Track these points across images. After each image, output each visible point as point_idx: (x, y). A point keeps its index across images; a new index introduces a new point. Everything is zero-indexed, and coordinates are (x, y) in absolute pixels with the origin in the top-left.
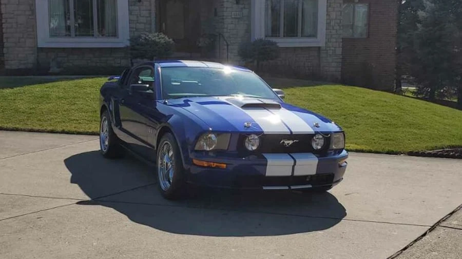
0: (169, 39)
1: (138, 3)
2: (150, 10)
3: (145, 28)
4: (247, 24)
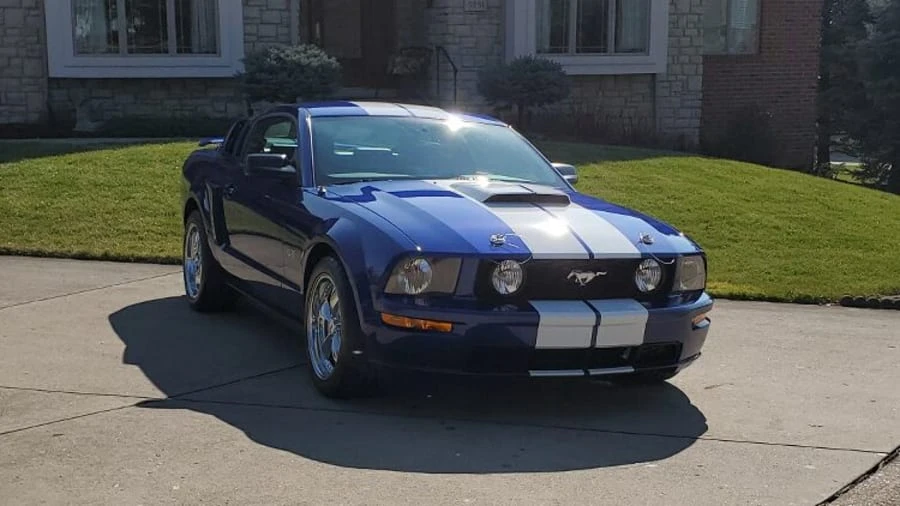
0: (329, 58)
3: (277, 35)
4: (498, 25)
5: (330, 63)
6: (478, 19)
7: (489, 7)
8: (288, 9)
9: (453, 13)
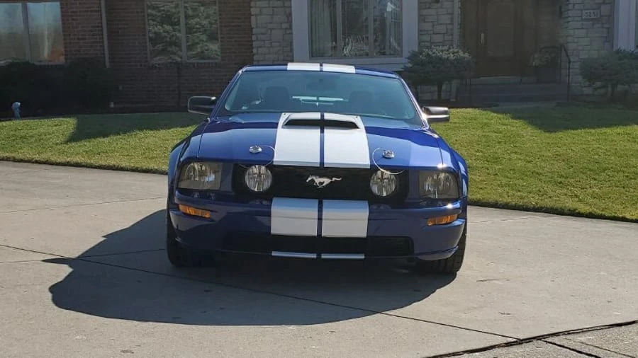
0: (464, 53)
1: (436, 5)
2: (452, 14)
3: (444, 41)
4: (608, 28)
5: (464, 58)
6: (593, 25)
7: (601, 16)
8: (452, 24)
9: (573, 21)
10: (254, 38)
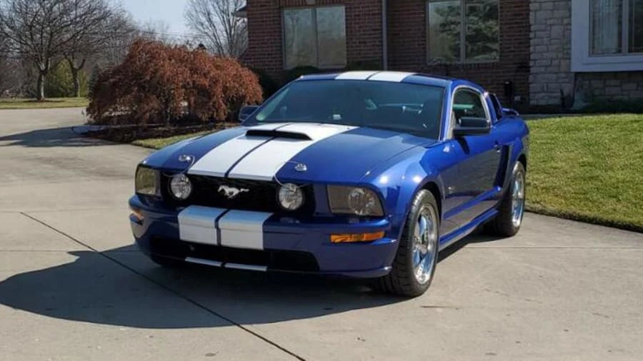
10: (532, 35)
